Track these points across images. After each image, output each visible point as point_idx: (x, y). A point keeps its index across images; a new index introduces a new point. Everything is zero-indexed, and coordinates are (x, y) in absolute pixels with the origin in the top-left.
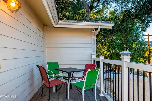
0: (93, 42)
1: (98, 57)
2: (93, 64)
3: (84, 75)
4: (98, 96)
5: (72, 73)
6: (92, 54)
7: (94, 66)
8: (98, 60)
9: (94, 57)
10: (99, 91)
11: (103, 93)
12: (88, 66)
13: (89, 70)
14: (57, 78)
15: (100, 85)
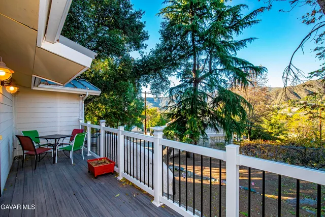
0: (80, 107)
1: (86, 121)
2: (80, 128)
3: (71, 140)
4: (85, 155)
5: (57, 140)
6: (79, 119)
7: (82, 130)
8: (85, 125)
9: (82, 121)
10: (86, 153)
11: (90, 153)
12: (76, 131)
13: (77, 134)
14: (40, 147)
15: (87, 147)
